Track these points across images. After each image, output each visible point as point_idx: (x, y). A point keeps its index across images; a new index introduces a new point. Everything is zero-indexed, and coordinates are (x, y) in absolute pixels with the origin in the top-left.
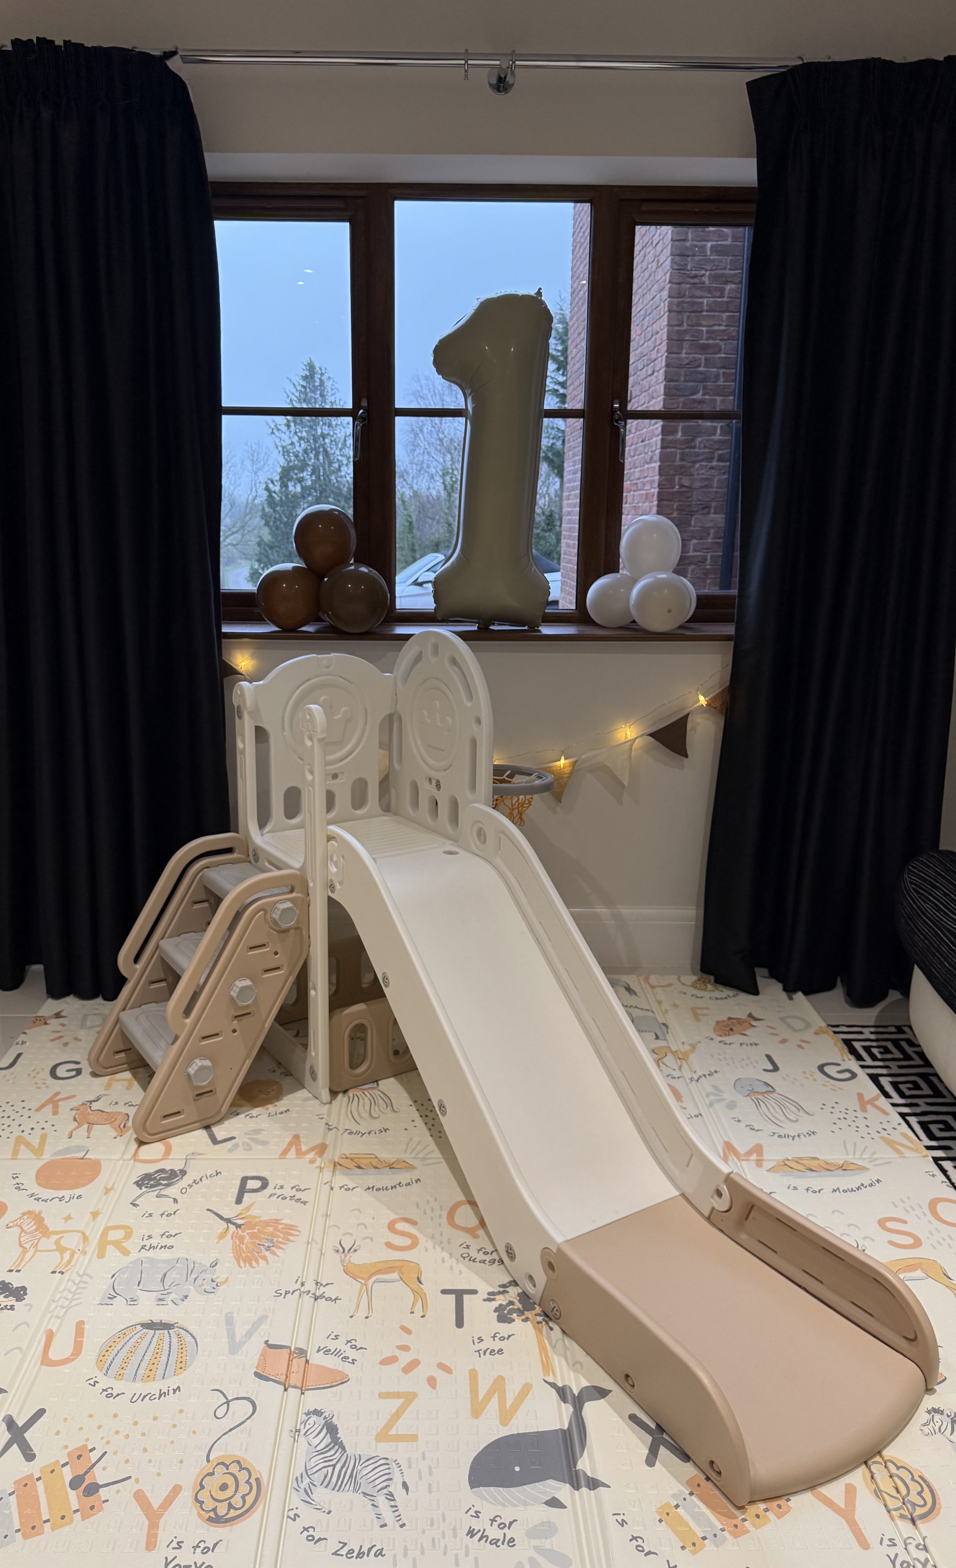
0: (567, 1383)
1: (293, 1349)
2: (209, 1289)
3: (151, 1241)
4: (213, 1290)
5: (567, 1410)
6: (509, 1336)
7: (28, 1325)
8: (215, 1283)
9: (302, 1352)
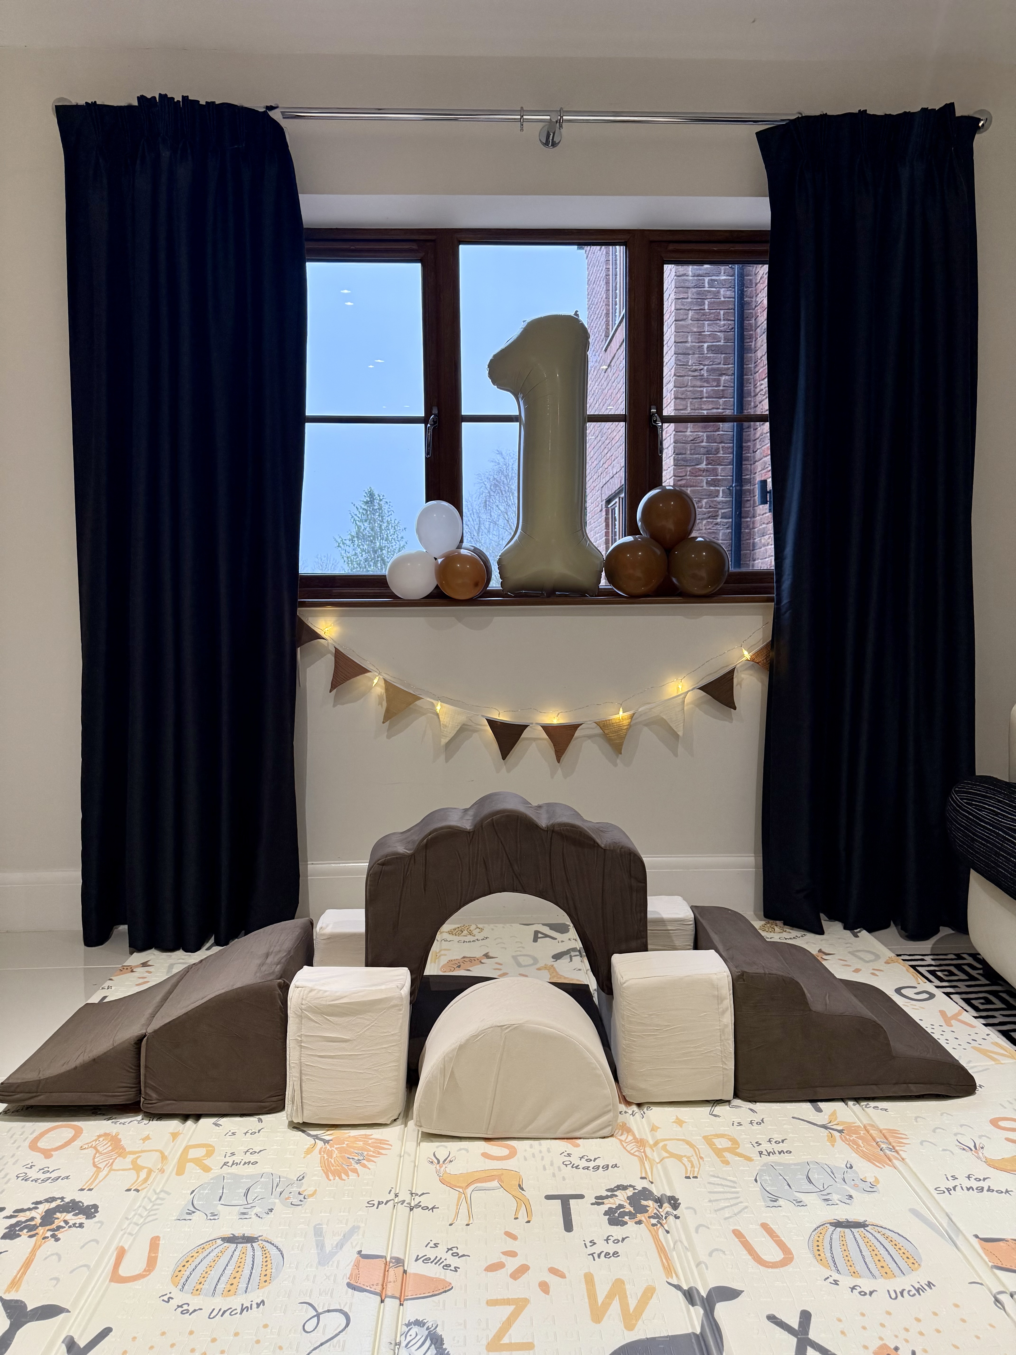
0: (692, 1285)
1: (388, 1259)
2: (295, 1201)
3: (234, 1158)
4: (300, 1203)
5: (697, 1313)
6: (623, 1239)
7: (97, 1242)
8: (303, 1196)
9: (399, 1262)
